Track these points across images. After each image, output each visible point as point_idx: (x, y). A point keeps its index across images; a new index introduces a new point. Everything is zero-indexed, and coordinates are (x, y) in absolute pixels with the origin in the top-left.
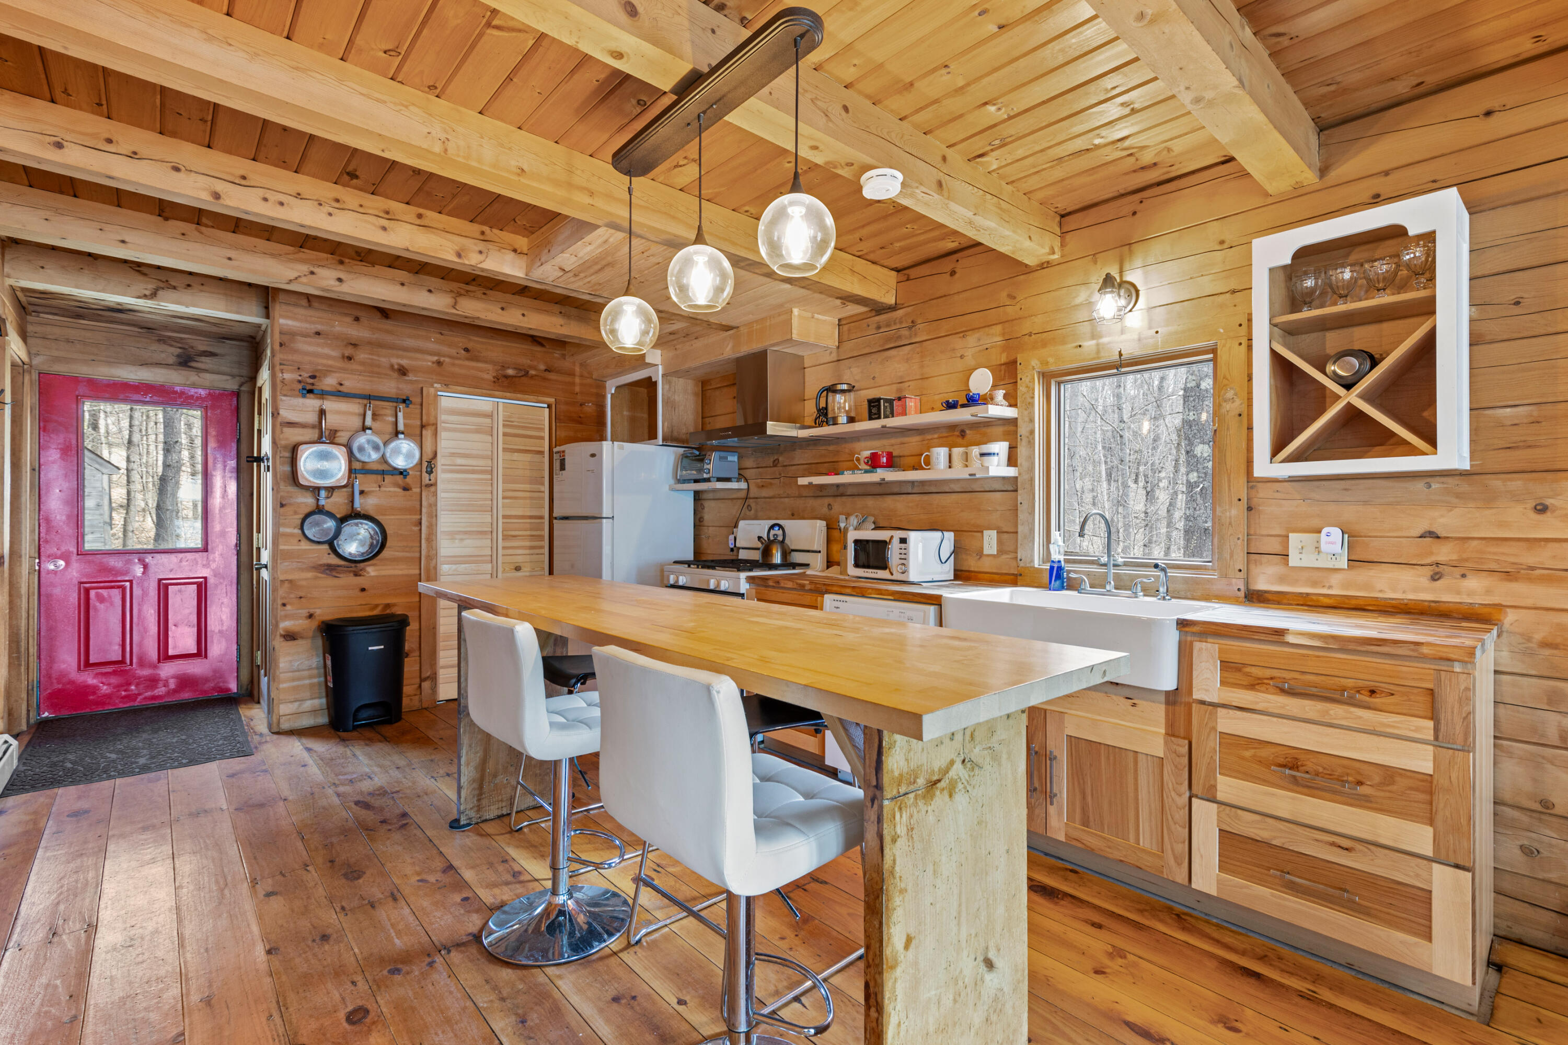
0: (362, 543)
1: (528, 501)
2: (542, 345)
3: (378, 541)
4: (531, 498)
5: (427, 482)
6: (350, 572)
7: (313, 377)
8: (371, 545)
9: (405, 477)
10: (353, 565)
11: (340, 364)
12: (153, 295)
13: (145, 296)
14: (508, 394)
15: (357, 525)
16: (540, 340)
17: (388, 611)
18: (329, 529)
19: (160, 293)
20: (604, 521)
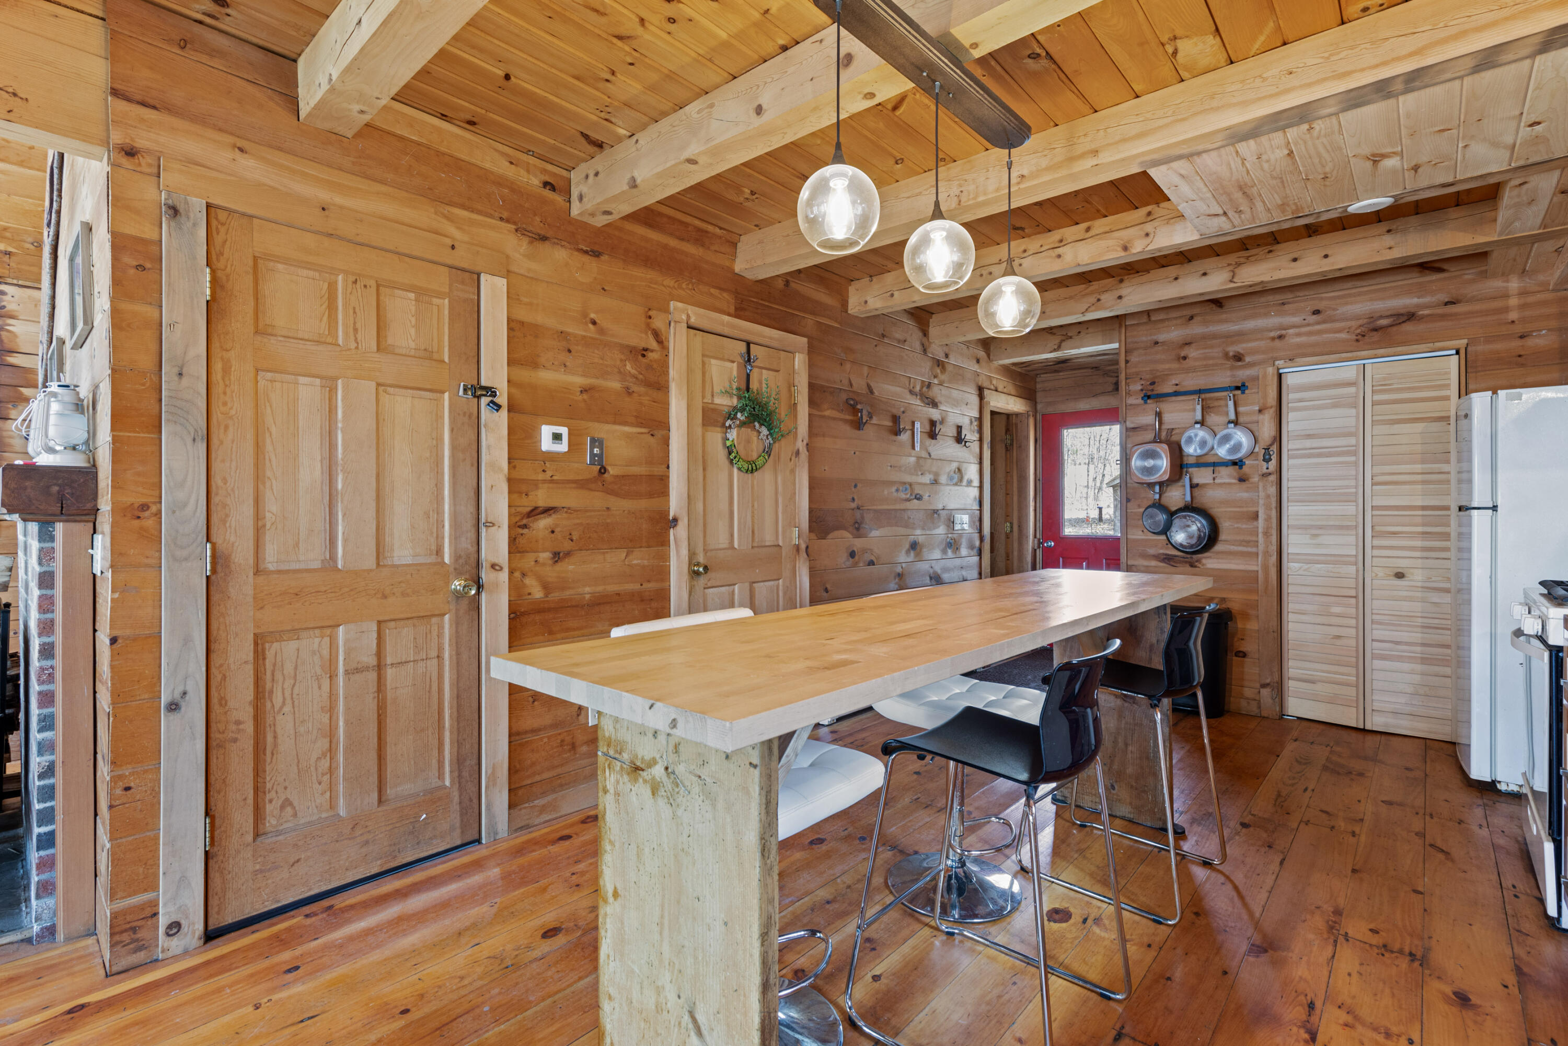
0: (1190, 537)
1: (1420, 487)
2: (1441, 270)
3: (1205, 533)
4: (1424, 482)
5: (1265, 471)
6: (1186, 562)
7: (1153, 383)
8: (1199, 537)
9: (1241, 467)
10: (1189, 556)
11: (1175, 365)
12: (1059, 348)
13: (1055, 350)
14: (1381, 351)
15: (1185, 517)
16: (1437, 265)
17: (1224, 606)
18: (1160, 521)
19: (1063, 344)
20: (1475, 513)
